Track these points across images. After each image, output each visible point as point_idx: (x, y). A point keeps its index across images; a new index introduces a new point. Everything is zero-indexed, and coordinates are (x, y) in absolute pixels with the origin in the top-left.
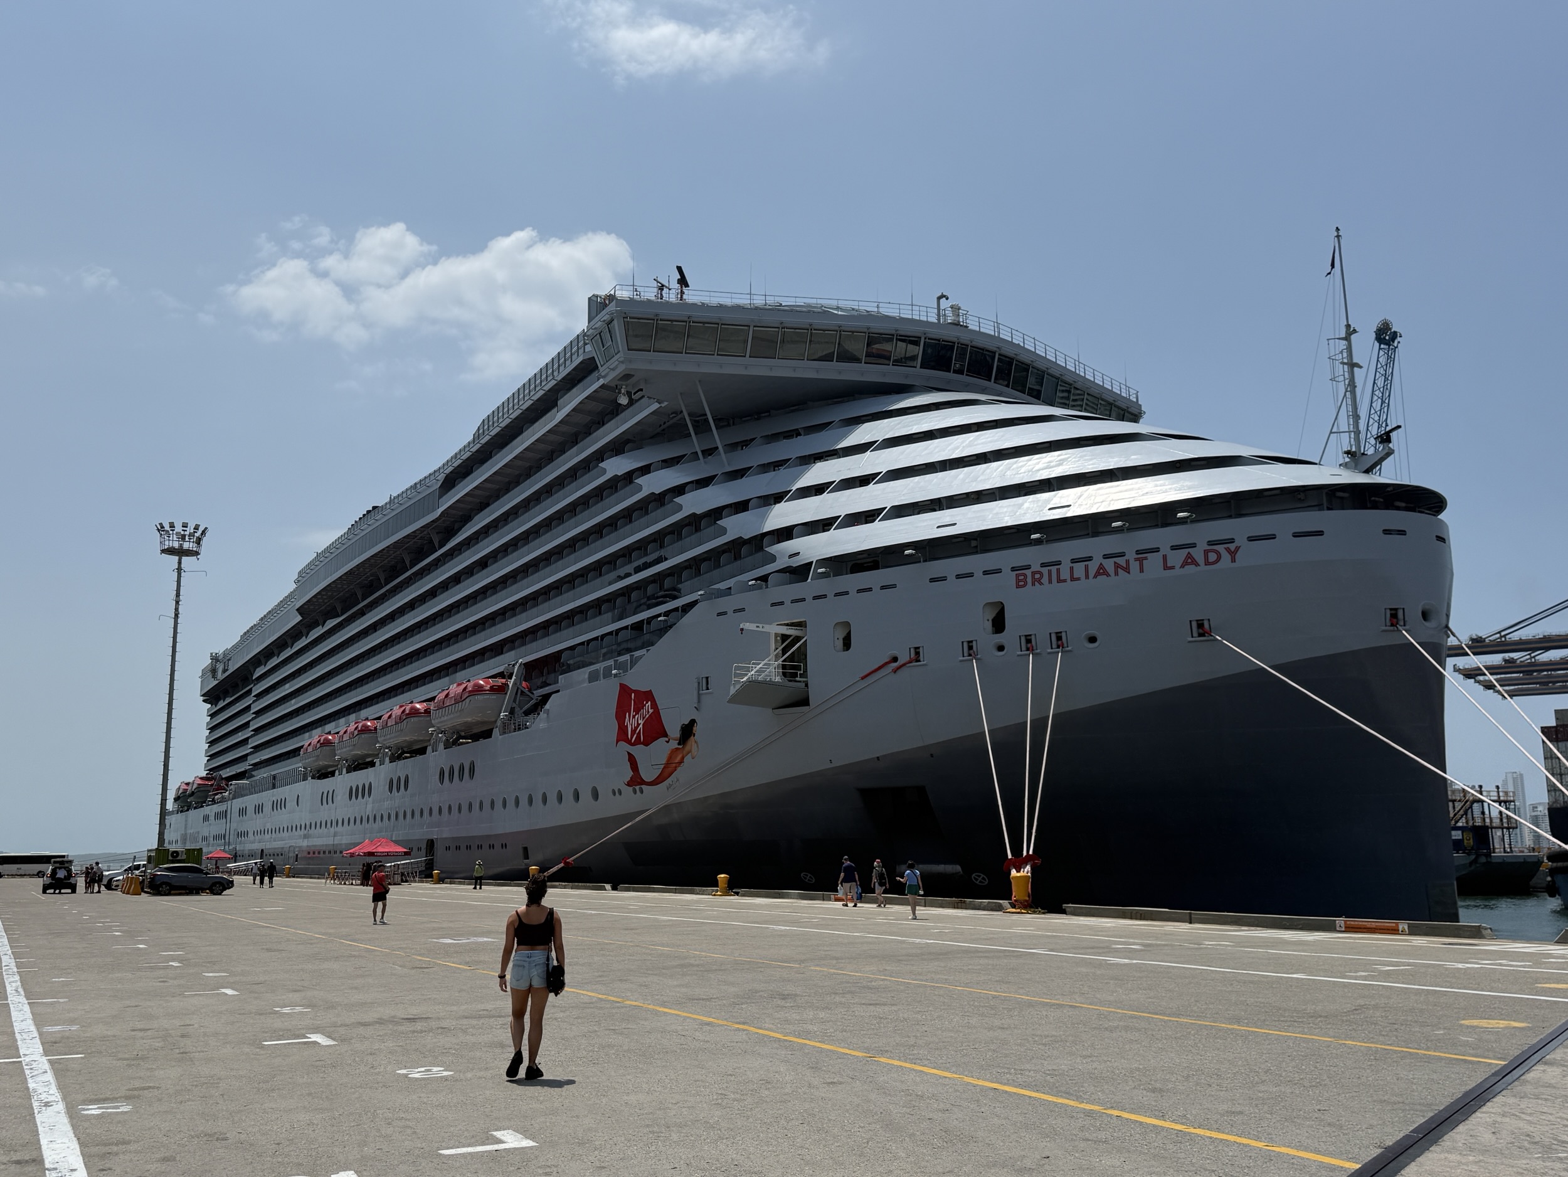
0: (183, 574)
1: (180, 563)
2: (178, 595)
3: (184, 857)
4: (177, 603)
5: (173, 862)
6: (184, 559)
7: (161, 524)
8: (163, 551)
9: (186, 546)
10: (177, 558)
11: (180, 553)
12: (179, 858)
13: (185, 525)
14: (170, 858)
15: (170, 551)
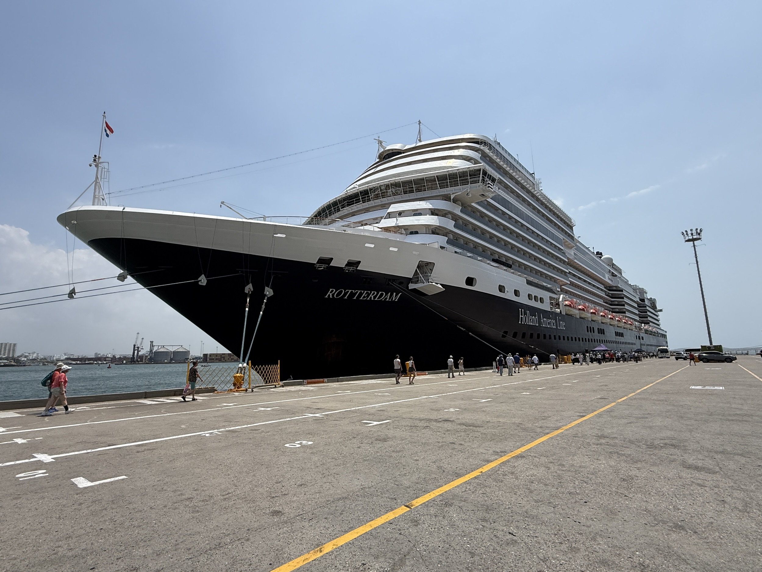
0: (696, 247)
1: (694, 244)
2: (696, 255)
3: (714, 348)
4: (696, 258)
5: (709, 350)
6: (695, 242)
7: (682, 232)
8: (686, 241)
9: (695, 237)
10: (692, 242)
11: (693, 240)
12: (711, 349)
13: (691, 230)
14: (707, 349)
15: (689, 240)
